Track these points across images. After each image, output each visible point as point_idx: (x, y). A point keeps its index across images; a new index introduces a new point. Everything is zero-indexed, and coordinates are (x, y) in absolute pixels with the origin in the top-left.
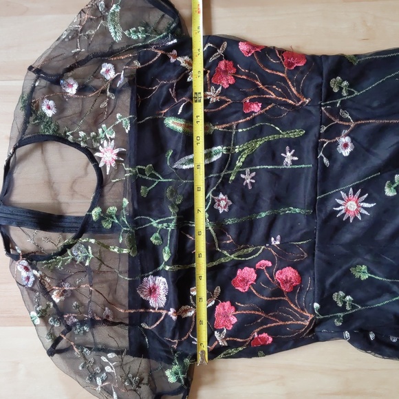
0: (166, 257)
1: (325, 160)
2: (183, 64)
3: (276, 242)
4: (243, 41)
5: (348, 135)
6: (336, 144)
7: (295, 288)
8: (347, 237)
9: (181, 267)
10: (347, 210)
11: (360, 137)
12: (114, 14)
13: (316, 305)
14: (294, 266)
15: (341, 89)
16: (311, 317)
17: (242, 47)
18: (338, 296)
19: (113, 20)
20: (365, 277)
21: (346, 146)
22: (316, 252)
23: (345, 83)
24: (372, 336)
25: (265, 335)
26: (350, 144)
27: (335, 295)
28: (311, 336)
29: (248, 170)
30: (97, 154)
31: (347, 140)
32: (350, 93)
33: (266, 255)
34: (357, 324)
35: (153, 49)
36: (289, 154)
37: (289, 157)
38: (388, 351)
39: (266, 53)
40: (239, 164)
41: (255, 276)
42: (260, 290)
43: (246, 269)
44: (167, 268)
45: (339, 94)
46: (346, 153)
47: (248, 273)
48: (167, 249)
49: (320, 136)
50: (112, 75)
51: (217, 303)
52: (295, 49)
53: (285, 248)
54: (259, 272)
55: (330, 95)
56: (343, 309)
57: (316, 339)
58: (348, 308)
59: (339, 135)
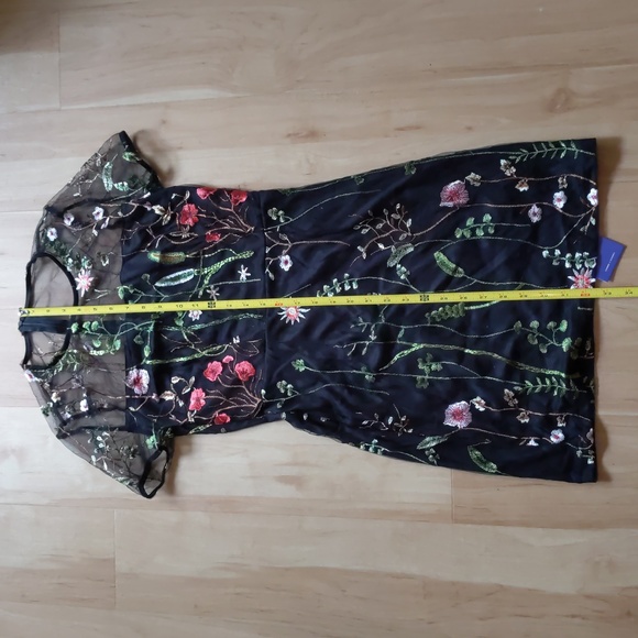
0: (147, 354)
1: (271, 275)
2: (157, 212)
3: (236, 341)
4: (200, 187)
5: (288, 253)
6: (278, 262)
7: (250, 378)
8: (288, 337)
9: (159, 362)
10: (288, 315)
11: (298, 255)
12: (107, 169)
13: (263, 391)
14: (249, 360)
15: (279, 217)
16: (259, 401)
17: (200, 192)
18: (281, 385)
19: (106, 174)
20: (302, 369)
21: (286, 262)
22: (267, 349)
23: (281, 212)
24: (305, 417)
25: (224, 415)
26: (290, 261)
27: (279, 383)
28: (261, 417)
29: (212, 287)
30: (76, 279)
31: (288, 257)
32: (286, 220)
33: (229, 352)
34: (296, 406)
35: (131, 203)
36: (244, 271)
37: (244, 274)
38: (319, 429)
39: (218, 194)
40: (206, 282)
41: (221, 368)
42: (225, 381)
43: (215, 363)
44: (148, 362)
45: (278, 222)
46: (286, 268)
47: (216, 366)
48: (147, 347)
49: (266, 255)
50: (100, 217)
51: (192, 390)
52: (242, 187)
53: (243, 346)
54: (224, 365)
55: (270, 222)
56: (285, 395)
57: (266, 421)
58: (289, 394)
59: (281, 254)
